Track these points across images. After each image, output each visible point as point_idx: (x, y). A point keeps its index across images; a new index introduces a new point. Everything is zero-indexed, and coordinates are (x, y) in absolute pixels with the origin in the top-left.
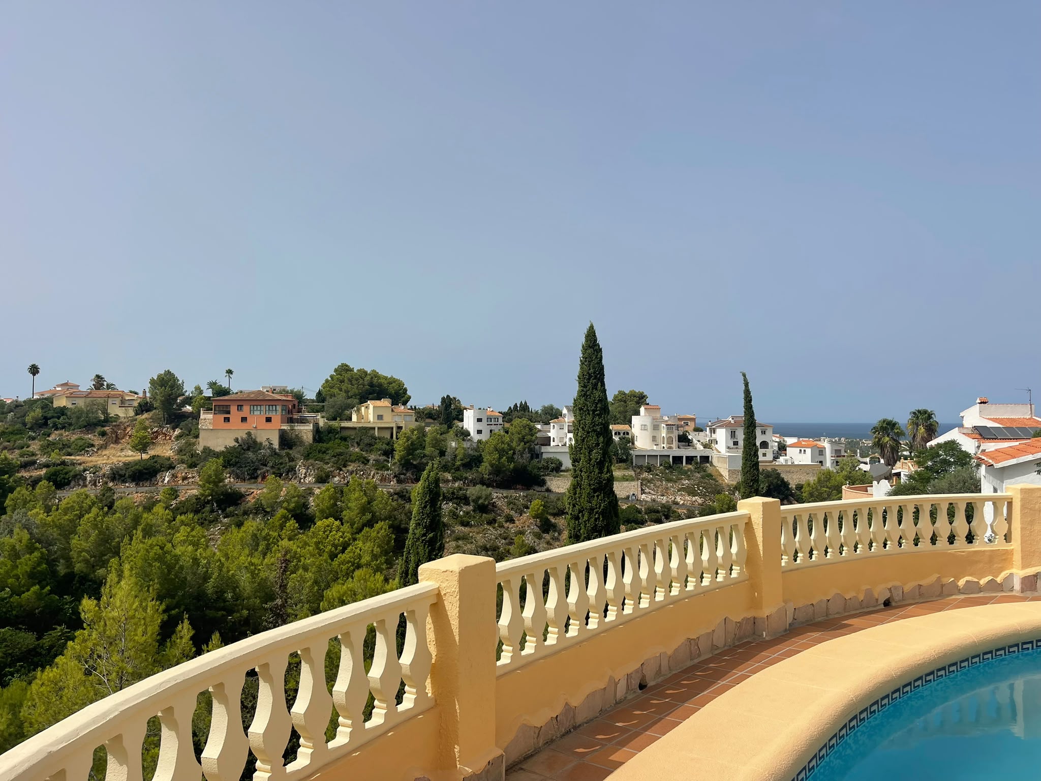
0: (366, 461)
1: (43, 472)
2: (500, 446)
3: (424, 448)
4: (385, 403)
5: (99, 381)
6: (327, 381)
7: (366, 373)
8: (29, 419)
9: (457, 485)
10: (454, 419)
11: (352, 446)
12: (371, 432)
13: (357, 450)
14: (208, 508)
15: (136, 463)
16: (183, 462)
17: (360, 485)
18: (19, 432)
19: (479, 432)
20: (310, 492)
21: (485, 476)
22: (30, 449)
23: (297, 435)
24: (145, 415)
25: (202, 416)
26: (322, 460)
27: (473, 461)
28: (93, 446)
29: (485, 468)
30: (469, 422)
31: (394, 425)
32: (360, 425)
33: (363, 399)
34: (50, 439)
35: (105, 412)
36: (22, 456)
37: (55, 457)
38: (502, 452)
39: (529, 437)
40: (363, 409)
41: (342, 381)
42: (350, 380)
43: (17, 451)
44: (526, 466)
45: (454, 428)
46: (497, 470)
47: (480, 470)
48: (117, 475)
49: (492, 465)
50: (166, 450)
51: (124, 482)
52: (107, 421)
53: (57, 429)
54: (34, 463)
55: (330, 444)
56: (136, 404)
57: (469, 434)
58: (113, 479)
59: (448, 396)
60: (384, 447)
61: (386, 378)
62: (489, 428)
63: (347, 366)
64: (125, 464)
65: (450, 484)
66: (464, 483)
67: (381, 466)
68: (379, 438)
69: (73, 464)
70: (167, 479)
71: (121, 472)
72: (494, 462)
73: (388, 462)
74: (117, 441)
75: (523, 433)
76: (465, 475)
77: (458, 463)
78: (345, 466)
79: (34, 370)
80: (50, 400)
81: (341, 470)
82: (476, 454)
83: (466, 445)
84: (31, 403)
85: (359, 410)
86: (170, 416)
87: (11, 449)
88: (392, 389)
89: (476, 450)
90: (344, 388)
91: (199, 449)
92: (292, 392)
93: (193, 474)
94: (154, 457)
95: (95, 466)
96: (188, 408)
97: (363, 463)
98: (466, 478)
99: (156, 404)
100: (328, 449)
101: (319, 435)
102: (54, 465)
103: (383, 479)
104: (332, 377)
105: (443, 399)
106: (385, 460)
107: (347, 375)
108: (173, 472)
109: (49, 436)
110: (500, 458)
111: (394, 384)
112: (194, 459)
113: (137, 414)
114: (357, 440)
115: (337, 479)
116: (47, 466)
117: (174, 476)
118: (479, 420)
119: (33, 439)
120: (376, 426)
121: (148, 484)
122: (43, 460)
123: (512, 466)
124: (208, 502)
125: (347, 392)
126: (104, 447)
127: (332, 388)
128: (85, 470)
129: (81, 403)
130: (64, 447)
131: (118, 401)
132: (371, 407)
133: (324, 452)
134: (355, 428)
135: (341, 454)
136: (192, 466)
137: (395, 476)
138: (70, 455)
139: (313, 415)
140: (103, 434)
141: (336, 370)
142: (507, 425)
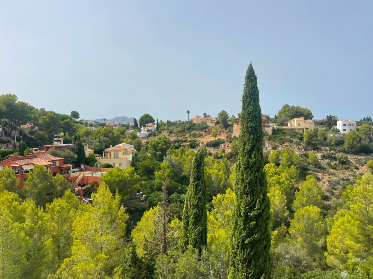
0: (292, 142)
1: (189, 143)
2: (353, 136)
3: (317, 137)
4: (302, 119)
5: (205, 114)
6: (280, 111)
7: (294, 107)
8: (186, 127)
9: (332, 152)
10: (333, 125)
11: (287, 136)
12: (295, 130)
13: (289, 137)
14: (234, 157)
15: (214, 141)
16: (227, 141)
17: (287, 151)
18: (184, 131)
19: (345, 130)
20: (269, 153)
21: (346, 149)
22: (186, 136)
23: (266, 132)
24: (218, 125)
25: (234, 125)
26: (275, 141)
27: (340, 143)
28: (202, 135)
29: (345, 146)
30: (340, 126)
31: (304, 128)
32: (290, 128)
33: (293, 117)
34: (191, 133)
35: (206, 124)
36: (183, 138)
37: (192, 139)
38: (354, 139)
39: (368, 132)
40: (292, 121)
41: (285, 111)
42: (288, 111)
43: (183, 137)
44: (366, 145)
45: (332, 128)
46: (352, 146)
47: (343, 146)
48: (208, 145)
49: (349, 144)
50: (223, 137)
51: (210, 147)
52: (207, 127)
53: (193, 130)
54: (186, 140)
55: (278, 135)
56: (215, 122)
57: (339, 131)
58: (207, 146)
59: (330, 115)
60: (300, 136)
61: (303, 109)
62: (350, 128)
63: (287, 105)
64: (211, 141)
65: (329, 152)
66: (335, 151)
67: (298, 144)
68: (298, 133)
69: (197, 141)
70: (222, 147)
71: (209, 144)
72: (350, 143)
73: (301, 142)
74: (209, 134)
75: (366, 130)
76: (336, 148)
77: (333, 143)
78: (283, 143)
79: (188, 112)
80: (192, 121)
81: (282, 145)
82: (341, 139)
83: (337, 135)
84: (187, 122)
85: (290, 122)
86: (225, 125)
87: (181, 137)
88: (305, 113)
89: (342, 138)
90: (285, 113)
91: (233, 137)
92: (265, 116)
93: (230, 145)
94: (219, 139)
95: (202, 142)
96: (230, 123)
97: (291, 142)
98: (336, 150)
99: (220, 122)
100: (277, 137)
101: (274, 132)
102: (192, 141)
103: (299, 149)
104: (282, 110)
105: (328, 117)
106: (300, 142)
107: (287, 109)
108: (224, 144)
109: (191, 132)
110: (353, 141)
111: (306, 111)
112: (231, 140)
113: (215, 125)
114: (289, 133)
115: (280, 148)
116: (190, 141)
117: (225, 146)
118: (345, 125)
119: (187, 133)
120: (297, 128)
121: (217, 148)
122: (189, 139)
123: (359, 145)
124: (234, 155)
125: (287, 115)
126: (206, 135)
127: (281, 114)
128: (200, 143)
129: (200, 122)
130: (195, 136)
131: (210, 121)
132: (295, 121)
133: (276, 138)
134: (288, 129)
135: (282, 139)
136: (230, 142)
137: (304, 148)
138: (196, 138)
139: (273, 124)
140: (205, 132)
141: (283, 107)
142: (359, 127)
